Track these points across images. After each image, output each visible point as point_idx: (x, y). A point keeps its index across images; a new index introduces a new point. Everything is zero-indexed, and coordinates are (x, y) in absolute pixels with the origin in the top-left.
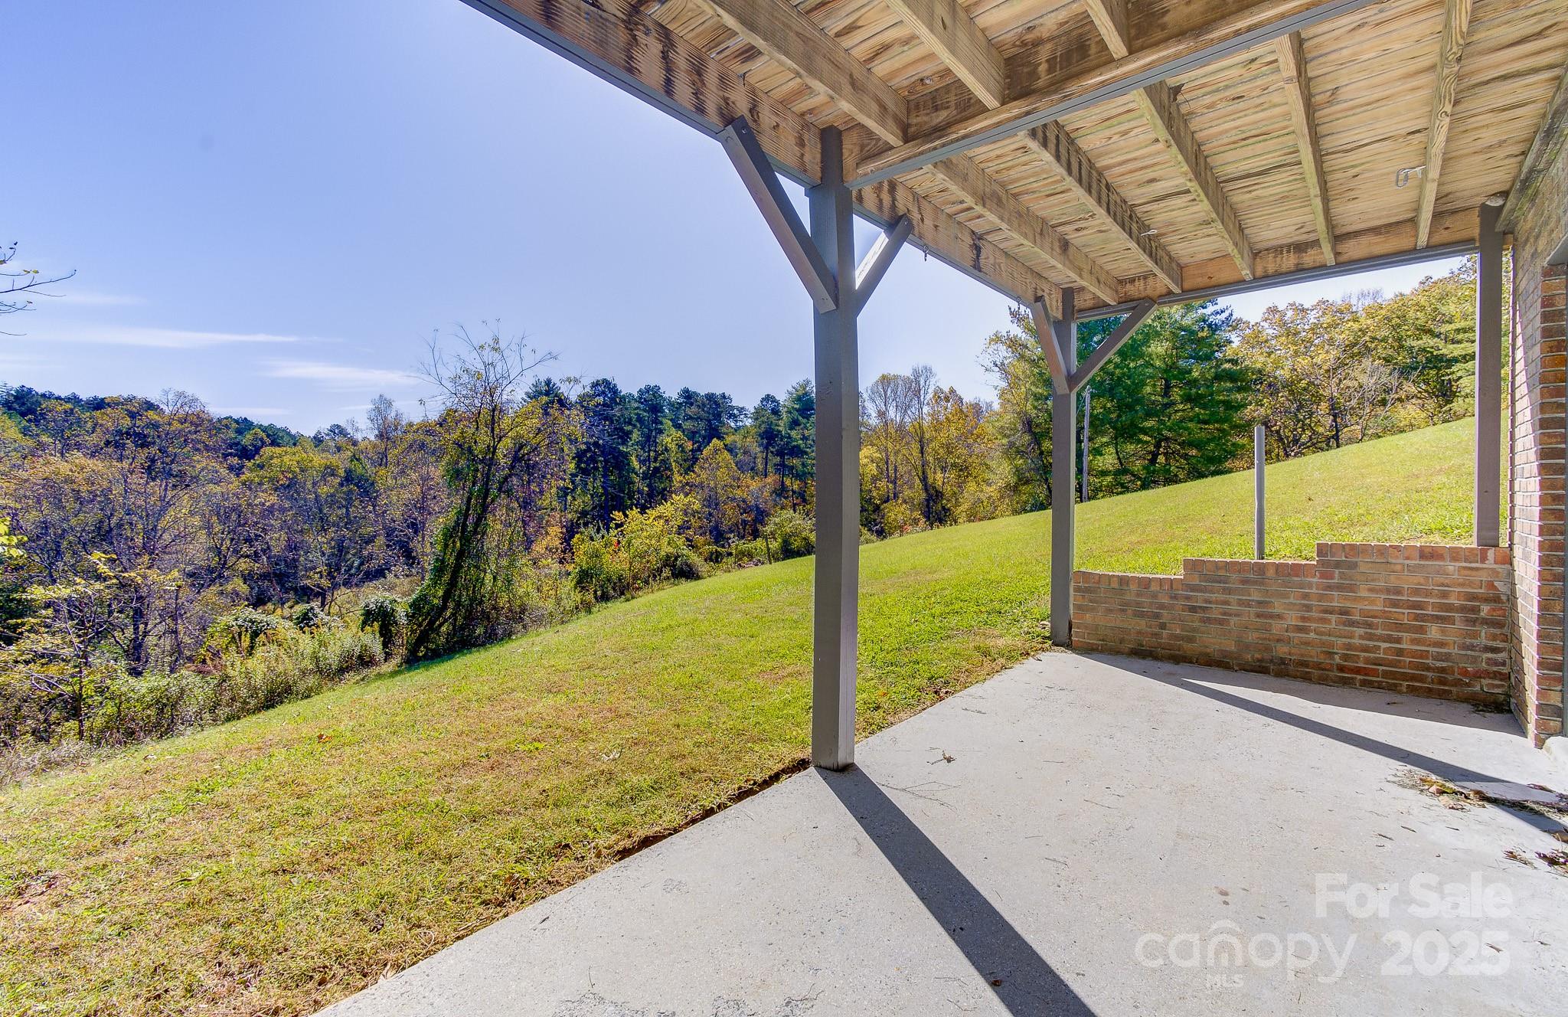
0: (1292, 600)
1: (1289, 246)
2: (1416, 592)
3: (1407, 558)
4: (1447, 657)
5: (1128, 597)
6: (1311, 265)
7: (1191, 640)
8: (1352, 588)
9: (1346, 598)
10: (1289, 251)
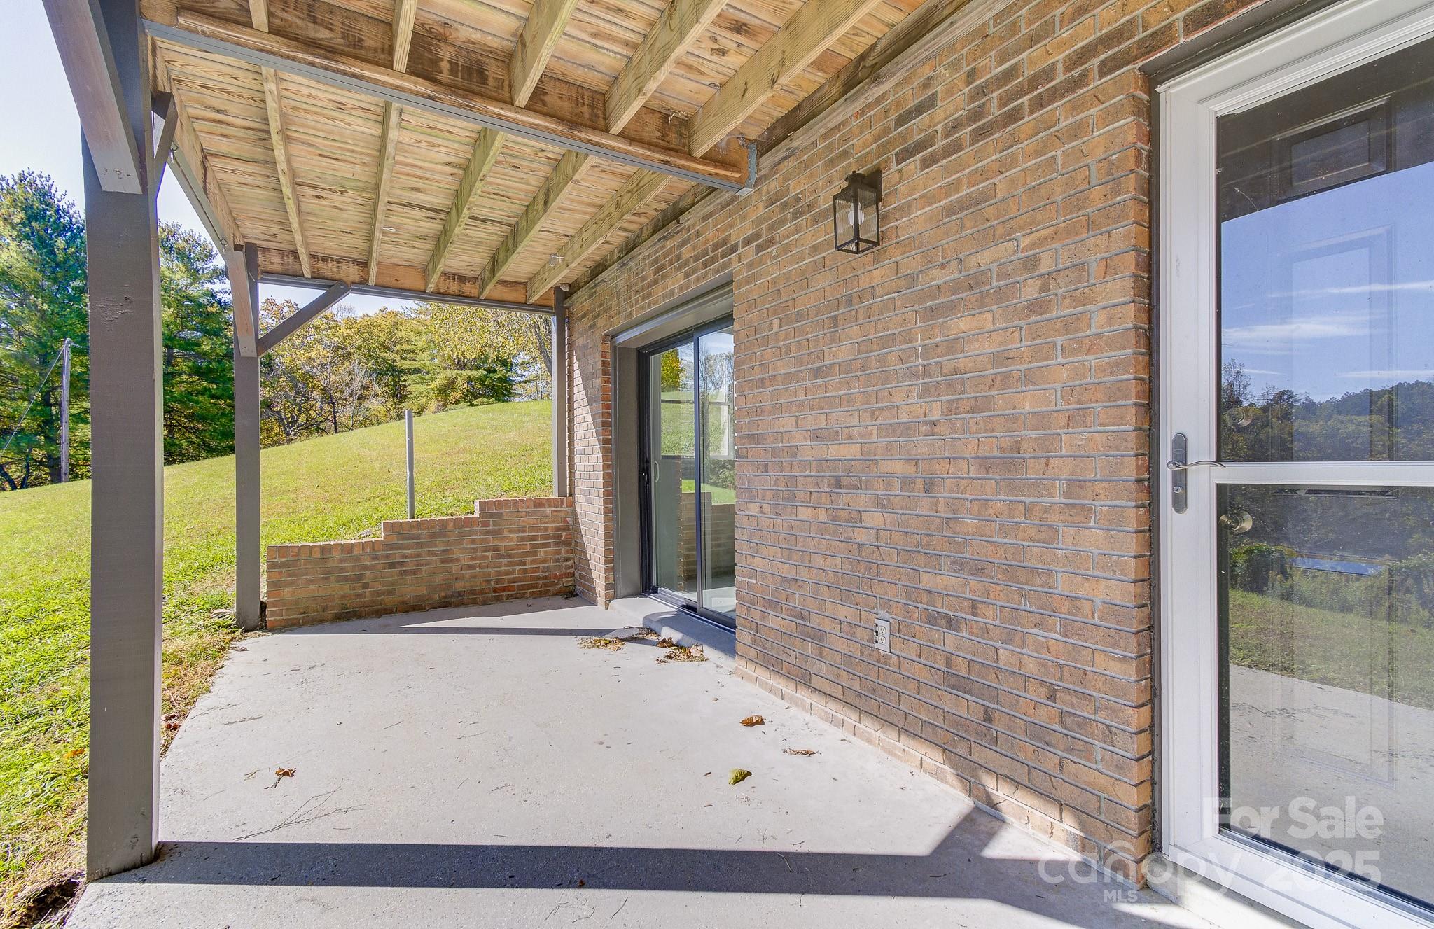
0: (465, 546)
1: (454, 275)
2: (532, 529)
3: (528, 508)
4: (547, 569)
5: (331, 565)
6: (468, 294)
7: (390, 593)
8: (500, 531)
9: (497, 539)
10: (454, 279)
